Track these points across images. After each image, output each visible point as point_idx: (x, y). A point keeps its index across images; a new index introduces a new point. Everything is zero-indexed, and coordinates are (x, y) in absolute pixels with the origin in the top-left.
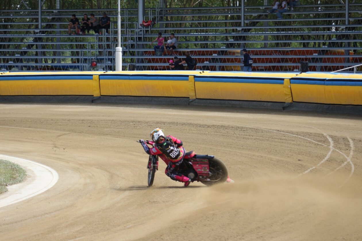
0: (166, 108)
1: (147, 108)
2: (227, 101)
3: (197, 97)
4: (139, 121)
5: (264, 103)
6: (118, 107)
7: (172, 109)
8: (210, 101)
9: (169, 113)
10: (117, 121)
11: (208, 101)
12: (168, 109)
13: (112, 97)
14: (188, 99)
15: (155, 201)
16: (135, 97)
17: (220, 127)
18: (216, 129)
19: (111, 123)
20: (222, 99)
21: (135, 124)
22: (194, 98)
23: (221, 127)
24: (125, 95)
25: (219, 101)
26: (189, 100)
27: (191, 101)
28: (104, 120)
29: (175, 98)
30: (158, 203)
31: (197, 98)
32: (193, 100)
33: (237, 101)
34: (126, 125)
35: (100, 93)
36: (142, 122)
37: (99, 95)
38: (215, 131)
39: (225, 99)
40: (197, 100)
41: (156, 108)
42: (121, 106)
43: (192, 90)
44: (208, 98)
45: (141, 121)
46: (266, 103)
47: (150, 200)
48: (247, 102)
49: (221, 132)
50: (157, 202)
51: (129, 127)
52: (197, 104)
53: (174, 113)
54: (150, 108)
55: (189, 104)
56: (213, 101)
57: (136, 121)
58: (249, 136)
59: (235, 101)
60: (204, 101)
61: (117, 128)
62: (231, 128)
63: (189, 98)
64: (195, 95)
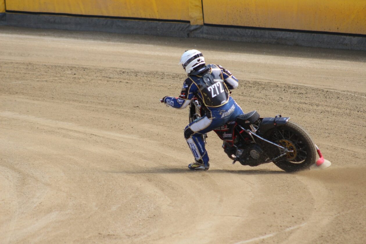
0: (142, 43)
1: (102, 40)
2: (267, 32)
3: (207, 22)
4: (85, 67)
5: (345, 37)
6: (42, 38)
7: (154, 44)
8: (232, 29)
9: (147, 53)
10: (39, 65)
11: (228, 29)
12: (146, 44)
13: (29, 15)
14: (188, 24)
15: (111, 234)
16: (78, 18)
17: (250, 85)
18: (243, 87)
19: (27, 68)
20: (257, 26)
21: (75, 72)
22: (200, 22)
23: (252, 86)
24: (57, 11)
25: (251, 30)
26: (190, 26)
27: (192, 28)
28: (12, 63)
29: (161, 22)
30: (115, 239)
31: (205, 22)
32: (198, 27)
33: (289, 33)
34: (56, 74)
35: (4, 5)
36: (90, 69)
37: (2, 10)
38: (240, 93)
39: (263, 27)
40: (205, 27)
41: (121, 42)
42: (49, 35)
43: (196, 6)
44: (229, 24)
45: (88, 67)
46: (348, 37)
47: (101, 233)
48: (310, 34)
49: (253, 96)
50: (114, 237)
51: (63, 78)
52: (205, 36)
53: (157, 53)
54: (109, 40)
55: (188, 35)
56: (238, 30)
57: (77, 66)
58: (311, 104)
59: (284, 32)
60: (221, 29)
61: (38, 81)
62: (275, 88)
63: (189, 22)
64: (202, 17)
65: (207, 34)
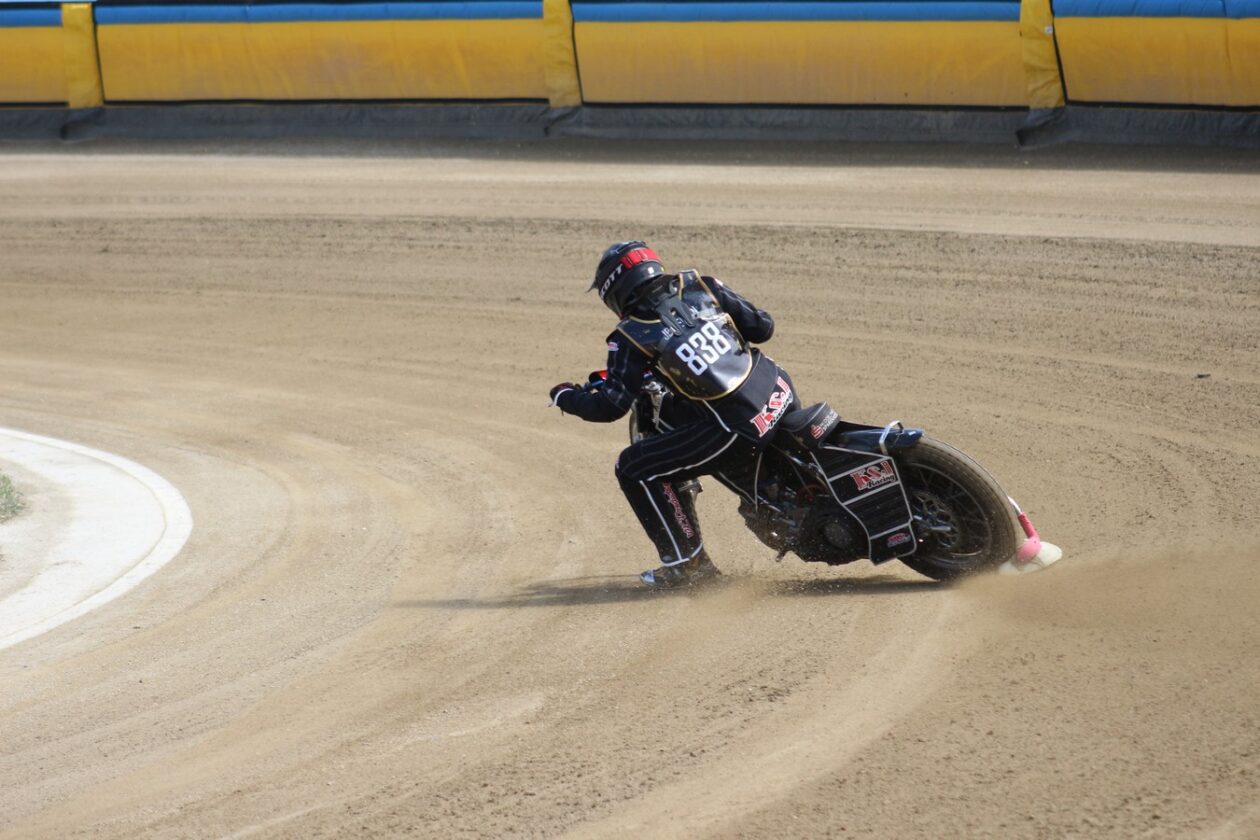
2: (736, 113)
3: (589, 97)
5: (924, 113)
8: (653, 112)
11: (641, 113)
13: (159, 109)
14: (543, 107)
16: (278, 109)
22: (573, 100)
24: (227, 94)
25: (696, 112)
26: (548, 110)
27: (555, 115)
29: (478, 106)
31: (586, 99)
32: (567, 111)
33: (789, 111)
35: (98, 88)
37: (94, 101)
40: (586, 110)
43: (562, 63)
46: (930, 114)
48: (838, 113)
52: (585, 130)
55: (546, 130)
56: (667, 112)
60: (627, 113)
63: (545, 101)
64: (578, 88)
65: (592, 125)
